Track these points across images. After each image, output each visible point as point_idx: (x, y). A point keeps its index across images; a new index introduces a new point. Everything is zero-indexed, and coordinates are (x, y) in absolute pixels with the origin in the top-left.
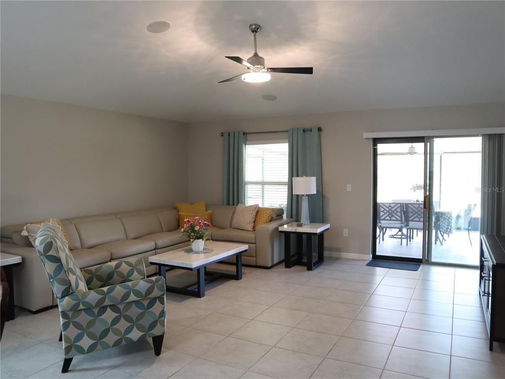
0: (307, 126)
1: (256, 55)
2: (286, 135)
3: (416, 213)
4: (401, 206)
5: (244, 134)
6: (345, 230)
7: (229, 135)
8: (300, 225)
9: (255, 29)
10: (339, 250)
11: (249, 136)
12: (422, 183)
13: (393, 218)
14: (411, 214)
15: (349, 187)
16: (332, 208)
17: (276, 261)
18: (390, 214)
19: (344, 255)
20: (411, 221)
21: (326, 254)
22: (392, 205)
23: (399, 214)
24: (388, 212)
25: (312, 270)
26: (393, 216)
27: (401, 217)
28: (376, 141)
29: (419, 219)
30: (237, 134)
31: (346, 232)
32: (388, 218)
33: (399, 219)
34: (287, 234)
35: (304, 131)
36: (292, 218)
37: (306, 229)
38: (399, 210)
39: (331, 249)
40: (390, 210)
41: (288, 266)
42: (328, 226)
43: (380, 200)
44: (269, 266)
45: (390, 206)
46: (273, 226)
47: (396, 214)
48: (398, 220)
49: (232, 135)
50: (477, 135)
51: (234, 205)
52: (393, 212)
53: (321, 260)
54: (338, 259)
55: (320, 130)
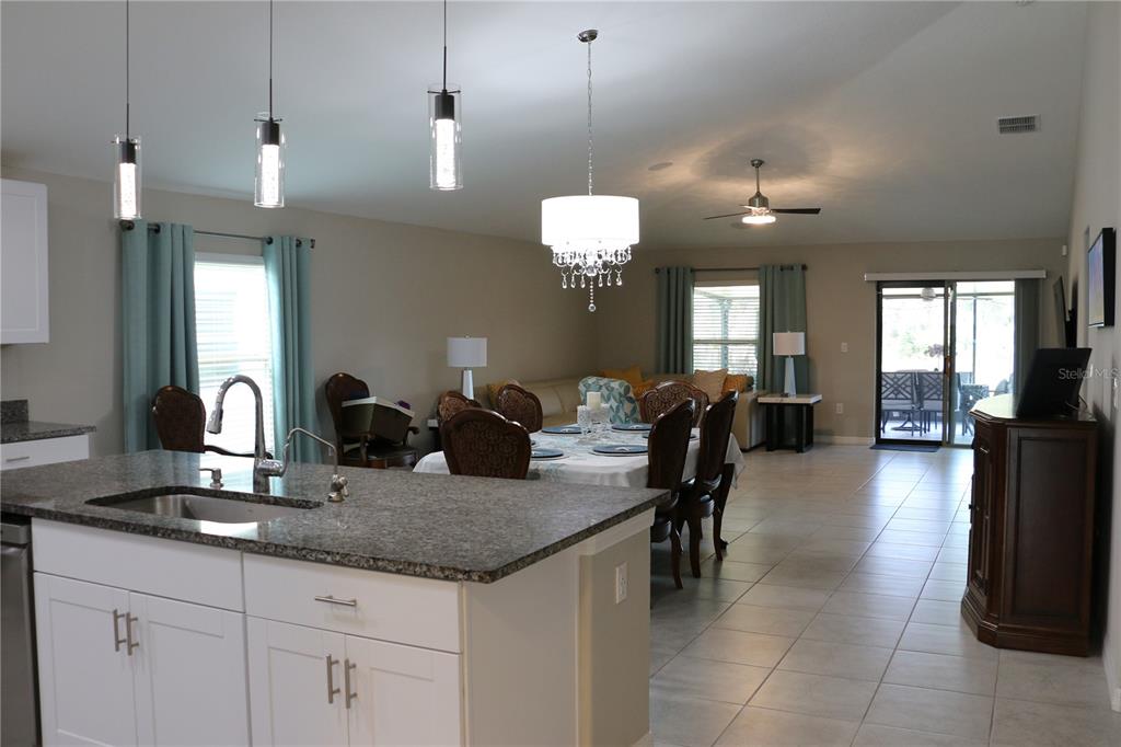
0: (787, 262)
1: (758, 194)
2: (756, 272)
3: (934, 387)
4: (911, 377)
5: (692, 271)
6: (838, 405)
7: (669, 272)
8: (786, 396)
9: (758, 164)
10: (830, 433)
11: (698, 274)
12: (942, 343)
13: (901, 396)
14: (926, 390)
15: (844, 347)
16: (820, 375)
17: (753, 444)
18: (896, 389)
19: (838, 439)
20: (927, 399)
21: (815, 439)
22: (899, 376)
23: (908, 389)
24: (892, 386)
25: (802, 452)
26: (900, 392)
27: (912, 394)
28: (880, 285)
29: (939, 395)
30: (681, 271)
31: (840, 408)
32: (892, 396)
33: (909, 396)
34: (769, 406)
35: (782, 270)
36: (764, 388)
37: (793, 399)
38: (908, 383)
39: (820, 433)
40: (896, 383)
41: (770, 448)
42: (819, 397)
43: (885, 368)
44: (748, 447)
45: (895, 377)
46: (750, 396)
47: (904, 389)
48: (907, 399)
49: (673, 273)
50: (1009, 280)
51: (675, 372)
52: (900, 386)
53: (810, 443)
54: (830, 444)
55: (804, 268)
